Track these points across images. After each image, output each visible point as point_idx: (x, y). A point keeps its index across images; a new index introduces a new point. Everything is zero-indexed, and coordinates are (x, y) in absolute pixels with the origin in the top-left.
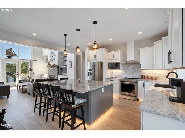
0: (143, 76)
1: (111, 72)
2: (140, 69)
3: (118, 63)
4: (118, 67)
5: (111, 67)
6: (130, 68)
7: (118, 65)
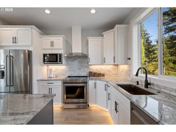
0: (91, 72)
1: (48, 70)
2: (89, 64)
3: (60, 55)
4: (60, 61)
5: (49, 62)
6: (76, 63)
7: (60, 59)
